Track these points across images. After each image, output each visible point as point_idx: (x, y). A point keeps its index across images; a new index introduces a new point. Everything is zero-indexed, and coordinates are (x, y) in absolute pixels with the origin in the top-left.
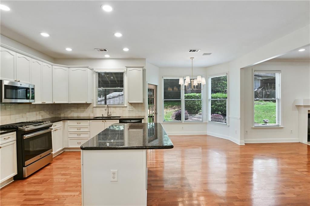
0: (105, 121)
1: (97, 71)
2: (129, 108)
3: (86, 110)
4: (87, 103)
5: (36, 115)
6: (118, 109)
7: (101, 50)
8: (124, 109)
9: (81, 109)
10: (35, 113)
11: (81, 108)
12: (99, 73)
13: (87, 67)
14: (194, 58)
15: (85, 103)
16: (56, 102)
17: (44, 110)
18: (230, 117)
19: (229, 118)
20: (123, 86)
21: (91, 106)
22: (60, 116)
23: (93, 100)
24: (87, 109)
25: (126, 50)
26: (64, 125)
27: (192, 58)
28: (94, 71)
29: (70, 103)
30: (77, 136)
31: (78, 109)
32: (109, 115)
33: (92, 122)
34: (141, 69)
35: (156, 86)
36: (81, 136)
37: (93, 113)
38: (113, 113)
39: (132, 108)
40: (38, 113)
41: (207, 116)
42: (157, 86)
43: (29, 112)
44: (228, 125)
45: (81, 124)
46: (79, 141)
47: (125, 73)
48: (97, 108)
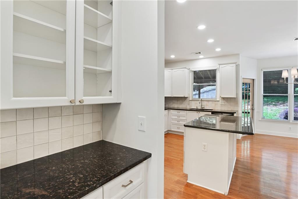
0: (199, 112)
2: (221, 102)
4: (185, 96)
6: (211, 102)
7: (196, 53)
8: (216, 103)
9: (180, 102)
11: (180, 100)
12: (194, 72)
13: (185, 68)
20: (216, 82)
21: (188, 99)
23: (189, 94)
24: (185, 102)
25: (218, 50)
26: (169, 113)
28: (190, 70)
29: (172, 96)
30: (177, 122)
31: (178, 102)
32: (202, 108)
33: (189, 112)
34: (234, 65)
35: (253, 79)
36: (180, 123)
37: (189, 105)
38: (206, 106)
39: (224, 102)
45: (180, 113)
46: (178, 126)
47: (217, 70)
48: (192, 101)
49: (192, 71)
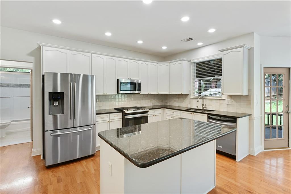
0: (193, 114)
3: (184, 101)
4: (183, 94)
5: (148, 102)
6: (214, 101)
7: (188, 40)
8: (221, 102)
9: (181, 100)
10: (147, 101)
11: (181, 98)
12: (196, 64)
13: (183, 60)
15: (181, 94)
16: (160, 93)
17: (154, 99)
20: (221, 74)
21: (189, 97)
23: (190, 91)
24: (186, 100)
28: (191, 62)
29: (170, 94)
31: (179, 100)
33: (182, 113)
35: (289, 68)
37: (190, 104)
38: (208, 105)
39: (232, 102)
40: (149, 101)
43: (143, 100)
45: (174, 114)
48: (194, 99)
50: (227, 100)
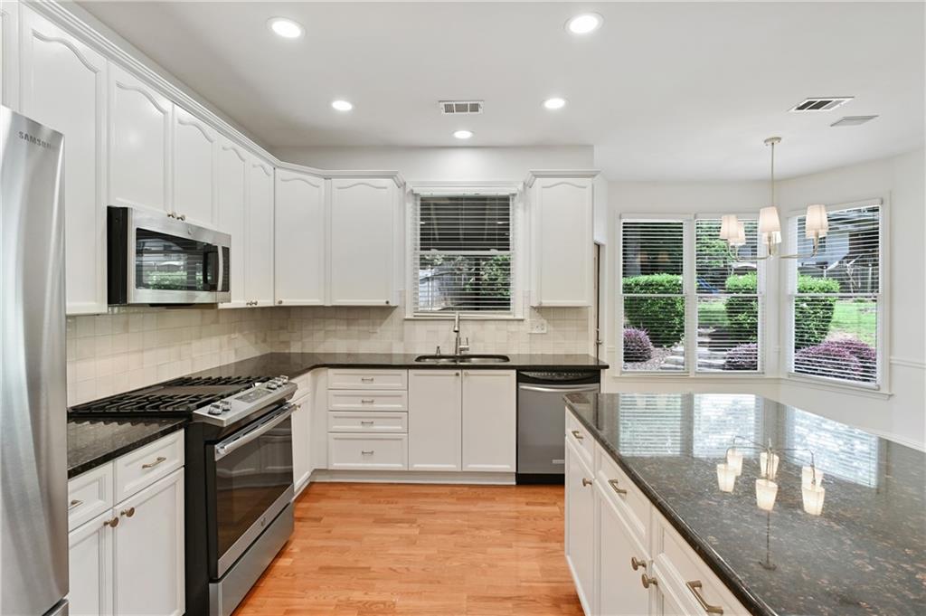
0: (466, 375)
1: (416, 190)
2: (532, 325)
3: (378, 331)
4: (390, 304)
5: (221, 347)
6: (491, 326)
7: (461, 108)
8: (513, 327)
9: (361, 328)
10: (215, 341)
11: (360, 321)
12: (422, 199)
13: (391, 177)
14: (779, 139)
15: (385, 304)
16: (286, 302)
17: (241, 331)
18: (892, 362)
19: (890, 364)
20: (508, 245)
21: (396, 316)
22: (287, 351)
23: (402, 294)
24: (383, 327)
25: (555, 104)
27: (774, 141)
28: (408, 190)
29: (327, 304)
30: (360, 428)
31: (352, 328)
32: (462, 350)
33: (416, 375)
34: (589, 182)
35: (600, 246)
36: (376, 428)
37: (402, 339)
38: (473, 341)
39: (542, 325)
40: (225, 338)
41: (780, 354)
42: (603, 245)
44: (885, 390)
45: (377, 384)
46: (367, 447)
47: (516, 199)
48: (416, 322)
49: (416, 195)
50: (528, 320)
